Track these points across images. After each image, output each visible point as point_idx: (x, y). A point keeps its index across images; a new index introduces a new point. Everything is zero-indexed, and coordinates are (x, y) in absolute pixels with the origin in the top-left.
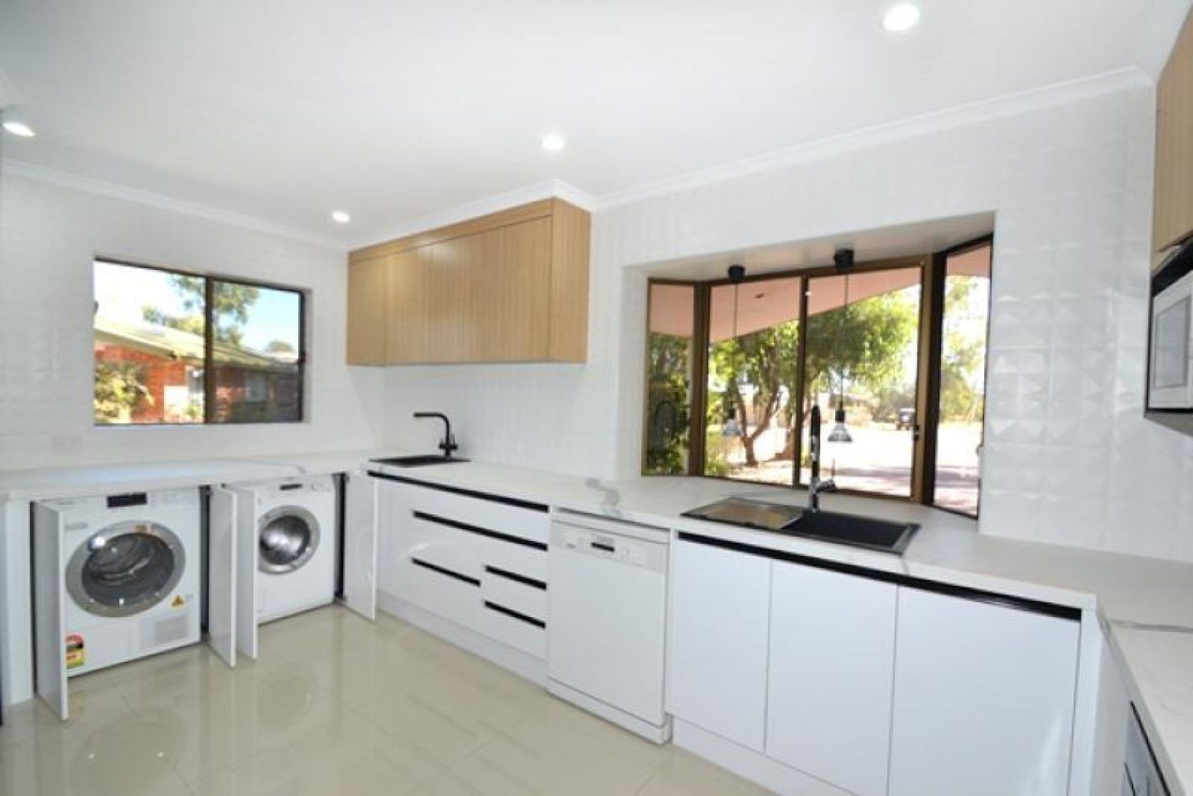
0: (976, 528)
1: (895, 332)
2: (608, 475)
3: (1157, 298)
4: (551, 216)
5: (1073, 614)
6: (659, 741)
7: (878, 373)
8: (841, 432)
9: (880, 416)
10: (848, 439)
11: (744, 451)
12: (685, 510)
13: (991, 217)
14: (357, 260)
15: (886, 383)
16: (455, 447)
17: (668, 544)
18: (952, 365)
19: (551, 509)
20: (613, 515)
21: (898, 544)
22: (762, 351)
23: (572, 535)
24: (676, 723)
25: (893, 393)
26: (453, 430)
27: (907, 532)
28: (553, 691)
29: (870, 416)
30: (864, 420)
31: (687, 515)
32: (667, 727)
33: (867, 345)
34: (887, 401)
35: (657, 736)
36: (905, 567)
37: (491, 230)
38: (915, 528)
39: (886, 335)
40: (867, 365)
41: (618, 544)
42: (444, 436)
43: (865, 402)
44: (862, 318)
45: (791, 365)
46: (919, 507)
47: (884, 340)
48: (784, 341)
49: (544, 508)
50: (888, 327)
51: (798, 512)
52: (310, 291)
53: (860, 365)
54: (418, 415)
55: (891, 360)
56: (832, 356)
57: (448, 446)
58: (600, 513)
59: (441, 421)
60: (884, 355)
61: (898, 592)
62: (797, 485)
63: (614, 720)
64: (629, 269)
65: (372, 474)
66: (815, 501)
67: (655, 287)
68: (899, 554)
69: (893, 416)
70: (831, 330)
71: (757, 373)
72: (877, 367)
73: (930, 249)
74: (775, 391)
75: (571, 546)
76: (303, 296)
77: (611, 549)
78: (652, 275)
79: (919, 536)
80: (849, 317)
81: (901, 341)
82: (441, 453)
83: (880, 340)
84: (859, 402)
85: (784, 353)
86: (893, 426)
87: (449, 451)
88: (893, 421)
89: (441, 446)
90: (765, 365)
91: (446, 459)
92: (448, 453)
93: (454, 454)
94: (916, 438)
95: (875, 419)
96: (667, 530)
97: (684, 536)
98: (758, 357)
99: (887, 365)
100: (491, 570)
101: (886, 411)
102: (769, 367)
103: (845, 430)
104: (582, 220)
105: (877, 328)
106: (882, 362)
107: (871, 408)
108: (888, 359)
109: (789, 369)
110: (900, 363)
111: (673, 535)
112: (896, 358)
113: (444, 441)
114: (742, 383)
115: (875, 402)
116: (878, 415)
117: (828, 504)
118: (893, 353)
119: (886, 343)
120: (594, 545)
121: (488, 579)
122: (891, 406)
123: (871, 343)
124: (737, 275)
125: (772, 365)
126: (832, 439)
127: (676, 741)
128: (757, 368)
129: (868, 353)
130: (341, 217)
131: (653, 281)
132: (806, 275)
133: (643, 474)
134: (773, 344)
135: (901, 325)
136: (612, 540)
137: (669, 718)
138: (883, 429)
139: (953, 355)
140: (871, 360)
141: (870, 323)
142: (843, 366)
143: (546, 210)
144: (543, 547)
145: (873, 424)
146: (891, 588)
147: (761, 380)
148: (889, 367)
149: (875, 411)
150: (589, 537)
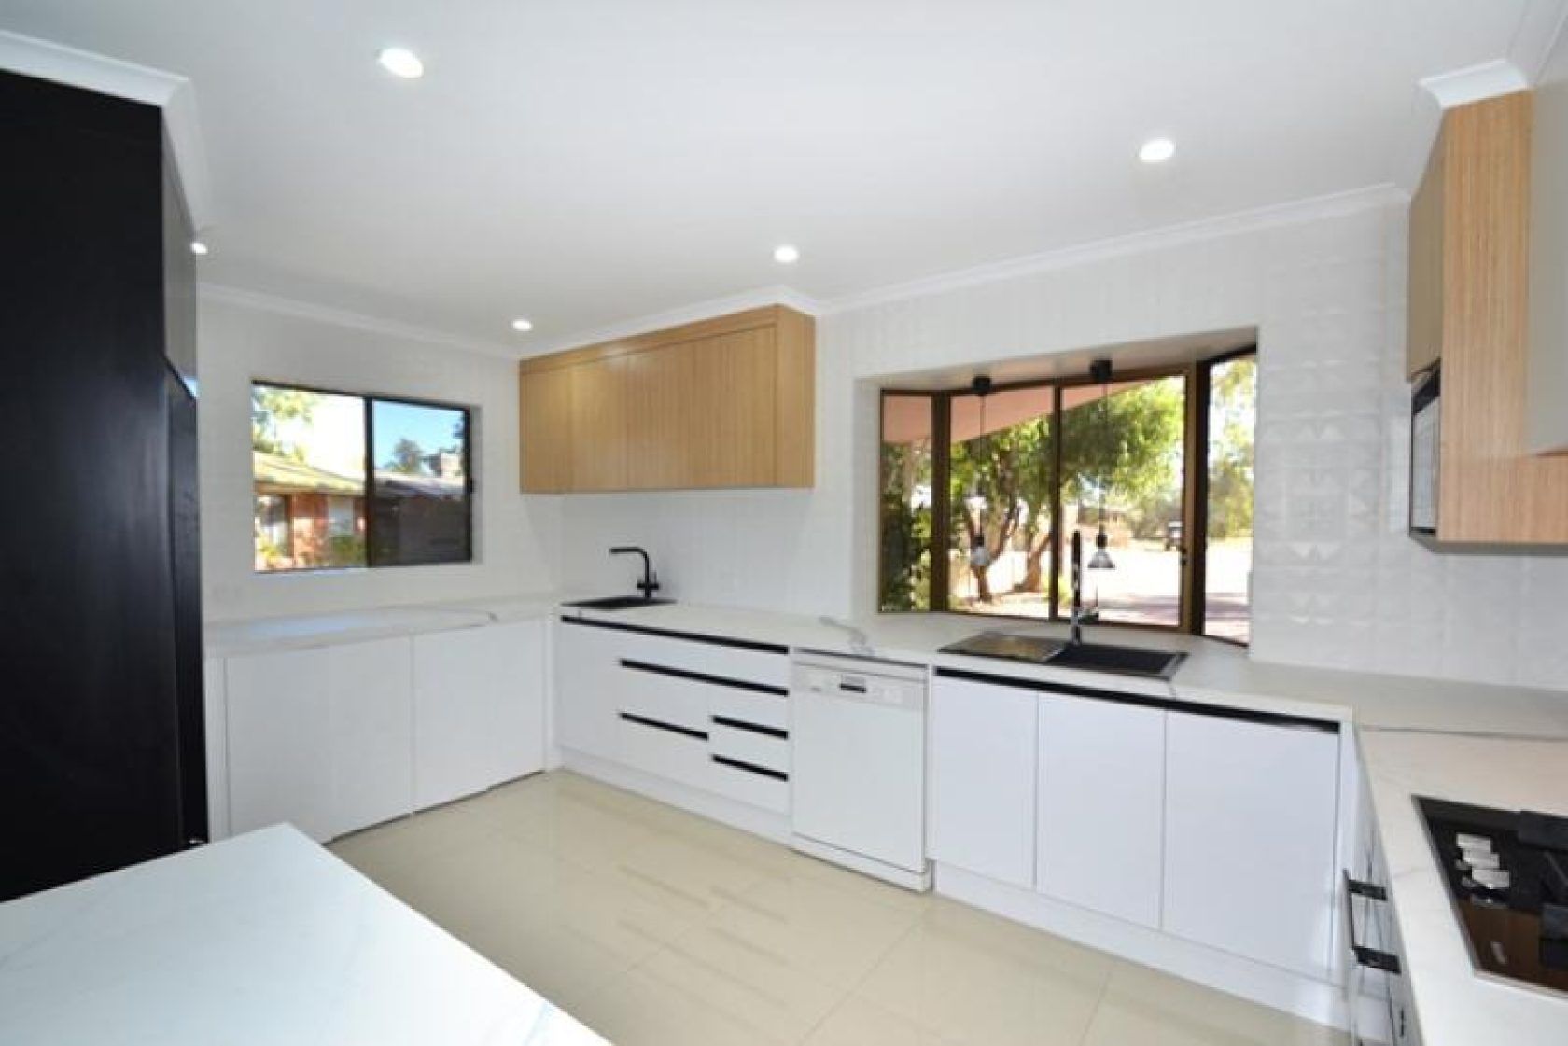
0: (1245, 656)
1: (1159, 428)
2: (844, 614)
3: (1419, 415)
4: (773, 325)
5: (1333, 727)
6: (919, 888)
7: (1141, 479)
8: (1102, 558)
9: (1143, 533)
10: (1110, 566)
11: (974, 582)
12: (942, 645)
13: (1255, 330)
14: (531, 371)
15: (1149, 491)
16: (656, 587)
17: (925, 681)
18: (1235, 464)
19: (791, 650)
20: (866, 654)
21: (1166, 671)
22: (996, 457)
23: (817, 678)
24: (938, 867)
25: (1159, 503)
26: (653, 567)
27: (1174, 660)
28: (799, 847)
29: (1130, 534)
30: (1125, 538)
31: (944, 650)
32: (928, 877)
33: (1125, 446)
34: (1152, 515)
35: (918, 883)
36: (1172, 690)
37: (703, 339)
38: (1183, 656)
39: (1148, 434)
40: (1126, 470)
41: (870, 684)
42: (642, 574)
43: (1123, 516)
44: (1118, 412)
45: (1031, 473)
46: (1187, 637)
47: (1146, 438)
48: (1022, 443)
49: (782, 650)
50: (1152, 421)
51: (1058, 645)
52: (478, 409)
53: (1117, 471)
54: (615, 551)
55: (1155, 463)
56: (1082, 459)
57: (648, 585)
58: (850, 652)
59: (638, 557)
60: (1146, 457)
61: (1166, 718)
62: (1054, 617)
63: (863, 870)
64: (860, 383)
65: (566, 619)
66: (1077, 633)
67: (888, 399)
68: (1166, 679)
69: (1160, 533)
70: (1079, 427)
71: (988, 484)
72: (1138, 473)
73: (1194, 359)
74: (1013, 506)
75: (816, 689)
76: (468, 414)
77: (862, 690)
78: (885, 386)
79: (1188, 662)
80: (1101, 410)
81: (1167, 440)
82: (640, 594)
83: (1141, 438)
84: (1115, 516)
85: (1023, 457)
86: (1160, 546)
87: (649, 591)
88: (1159, 539)
89: (640, 586)
90: (999, 474)
91: (646, 601)
92: (648, 594)
93: (655, 595)
94: (1183, 563)
95: (1137, 536)
96: (923, 666)
97: (942, 672)
98: (989, 464)
99: (1150, 470)
100: (719, 720)
101: (1151, 525)
102: (1004, 478)
103: (1106, 556)
104: (806, 326)
105: (1138, 424)
106: (1145, 467)
107: (1131, 524)
108: (1150, 462)
109: (1028, 477)
110: (1167, 467)
111: (930, 671)
112: (1161, 460)
113: (643, 579)
114: (969, 496)
115: (1137, 515)
116: (1141, 531)
117: (1091, 636)
118: (1158, 454)
119: (1149, 442)
120: (843, 687)
121: (717, 731)
122: (1156, 520)
123: (1130, 444)
124: (982, 386)
125: (1009, 475)
126: (1093, 566)
127: (939, 889)
128: (988, 478)
129: (1127, 455)
130: (522, 325)
131: (886, 392)
132: (1060, 383)
133: (880, 610)
134: (1008, 448)
135: (1166, 419)
136: (863, 681)
137: (930, 865)
138: (1147, 550)
139: (1235, 452)
140: (1130, 464)
141: (1129, 418)
142: (1096, 474)
143: (770, 318)
144: (783, 692)
145: (1134, 543)
146: (1157, 713)
147: (994, 493)
148: (1152, 472)
149: (1136, 526)
150: (837, 679)
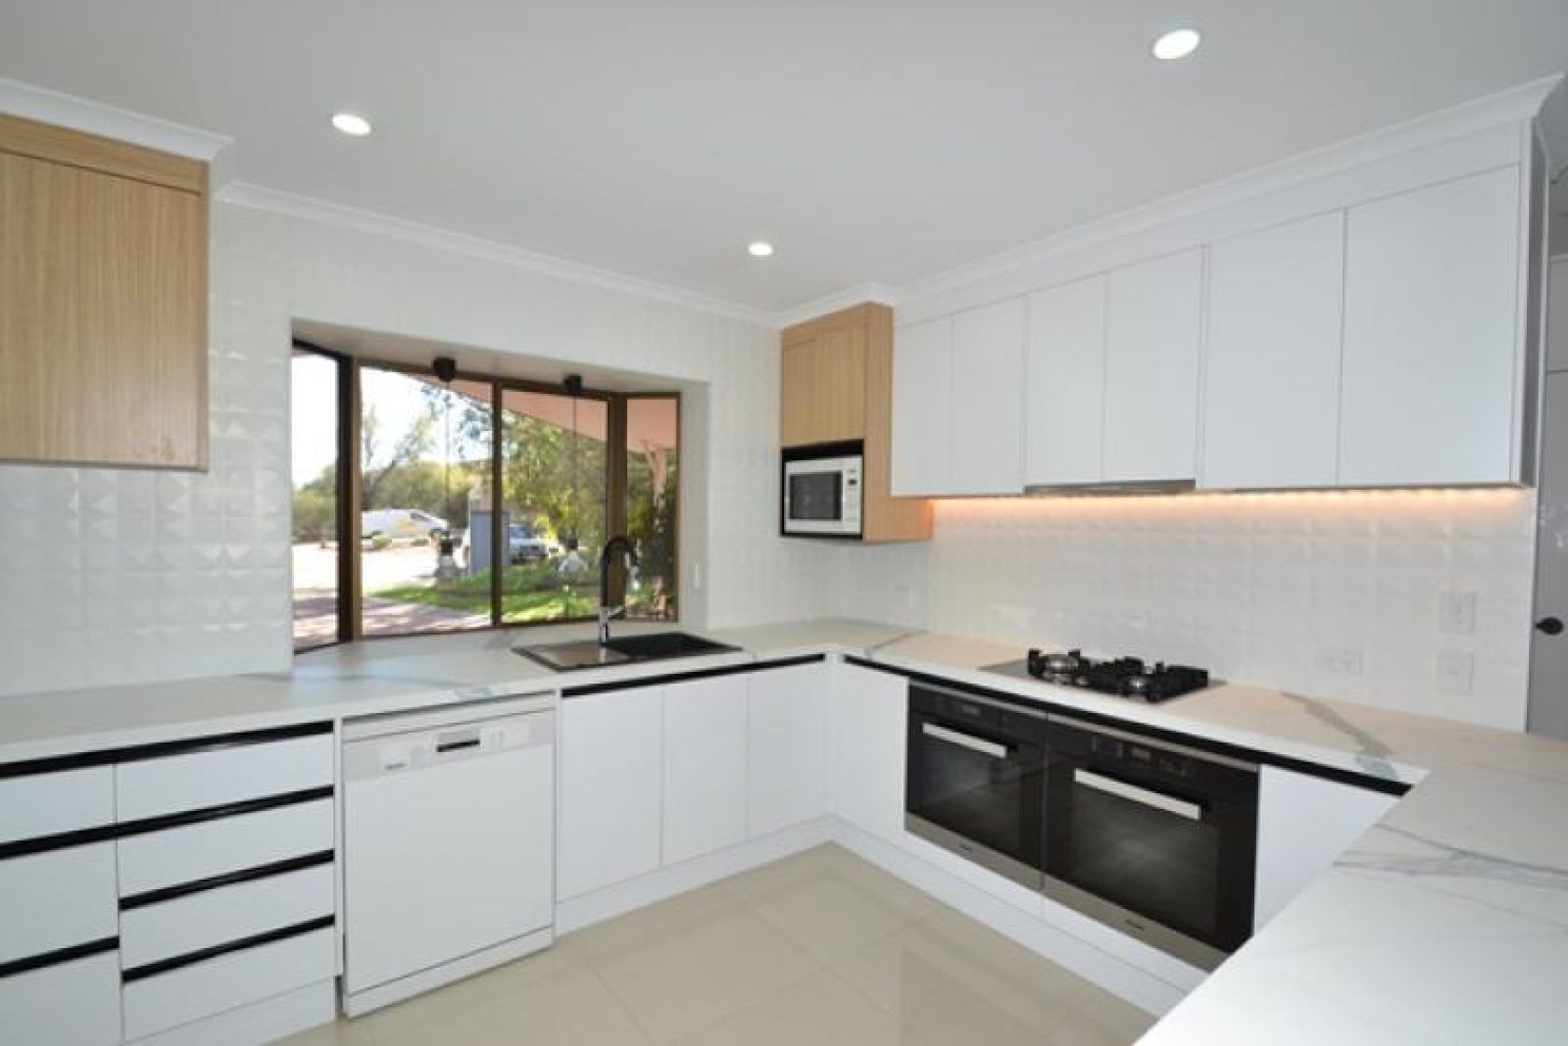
17: (550, 711)
20: (480, 695)
23: (393, 750)
41: (486, 732)
49: (325, 727)
58: (452, 700)
66: (607, 631)
75: (394, 767)
77: (476, 743)
96: (550, 692)
97: (568, 693)
111: (556, 695)
120: (441, 749)
136: (473, 732)
144: (327, 792)
150: (433, 740)
